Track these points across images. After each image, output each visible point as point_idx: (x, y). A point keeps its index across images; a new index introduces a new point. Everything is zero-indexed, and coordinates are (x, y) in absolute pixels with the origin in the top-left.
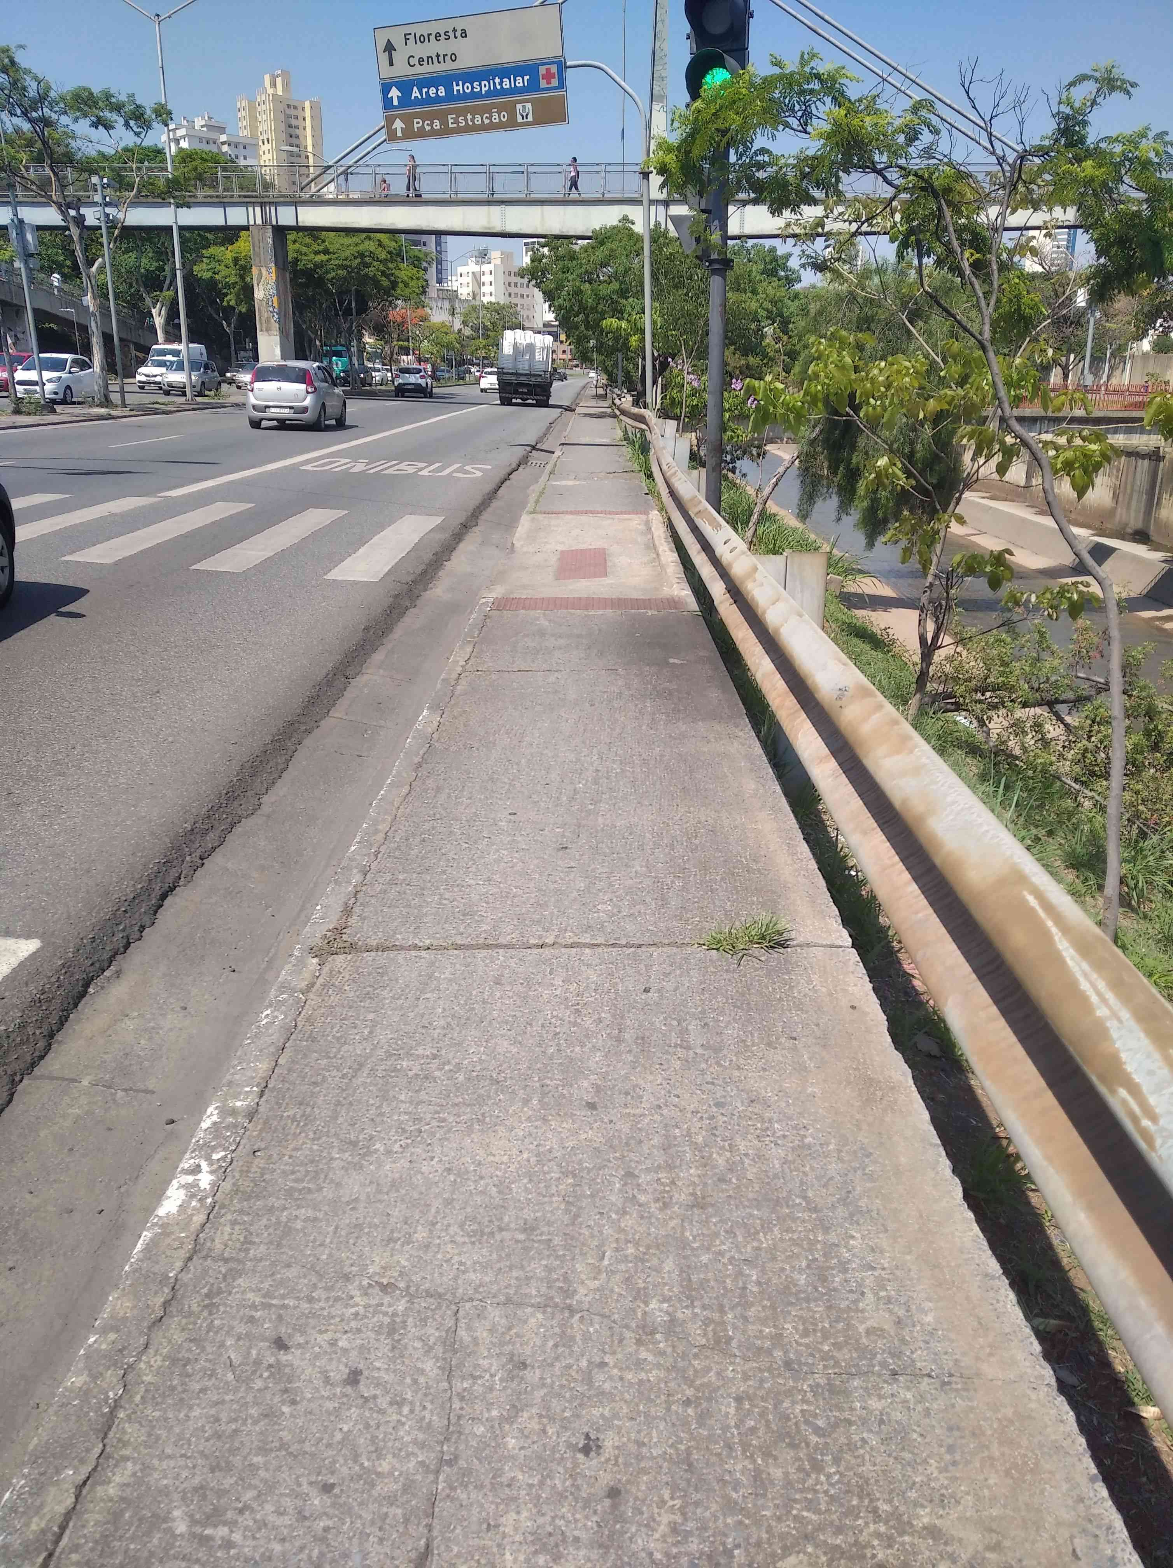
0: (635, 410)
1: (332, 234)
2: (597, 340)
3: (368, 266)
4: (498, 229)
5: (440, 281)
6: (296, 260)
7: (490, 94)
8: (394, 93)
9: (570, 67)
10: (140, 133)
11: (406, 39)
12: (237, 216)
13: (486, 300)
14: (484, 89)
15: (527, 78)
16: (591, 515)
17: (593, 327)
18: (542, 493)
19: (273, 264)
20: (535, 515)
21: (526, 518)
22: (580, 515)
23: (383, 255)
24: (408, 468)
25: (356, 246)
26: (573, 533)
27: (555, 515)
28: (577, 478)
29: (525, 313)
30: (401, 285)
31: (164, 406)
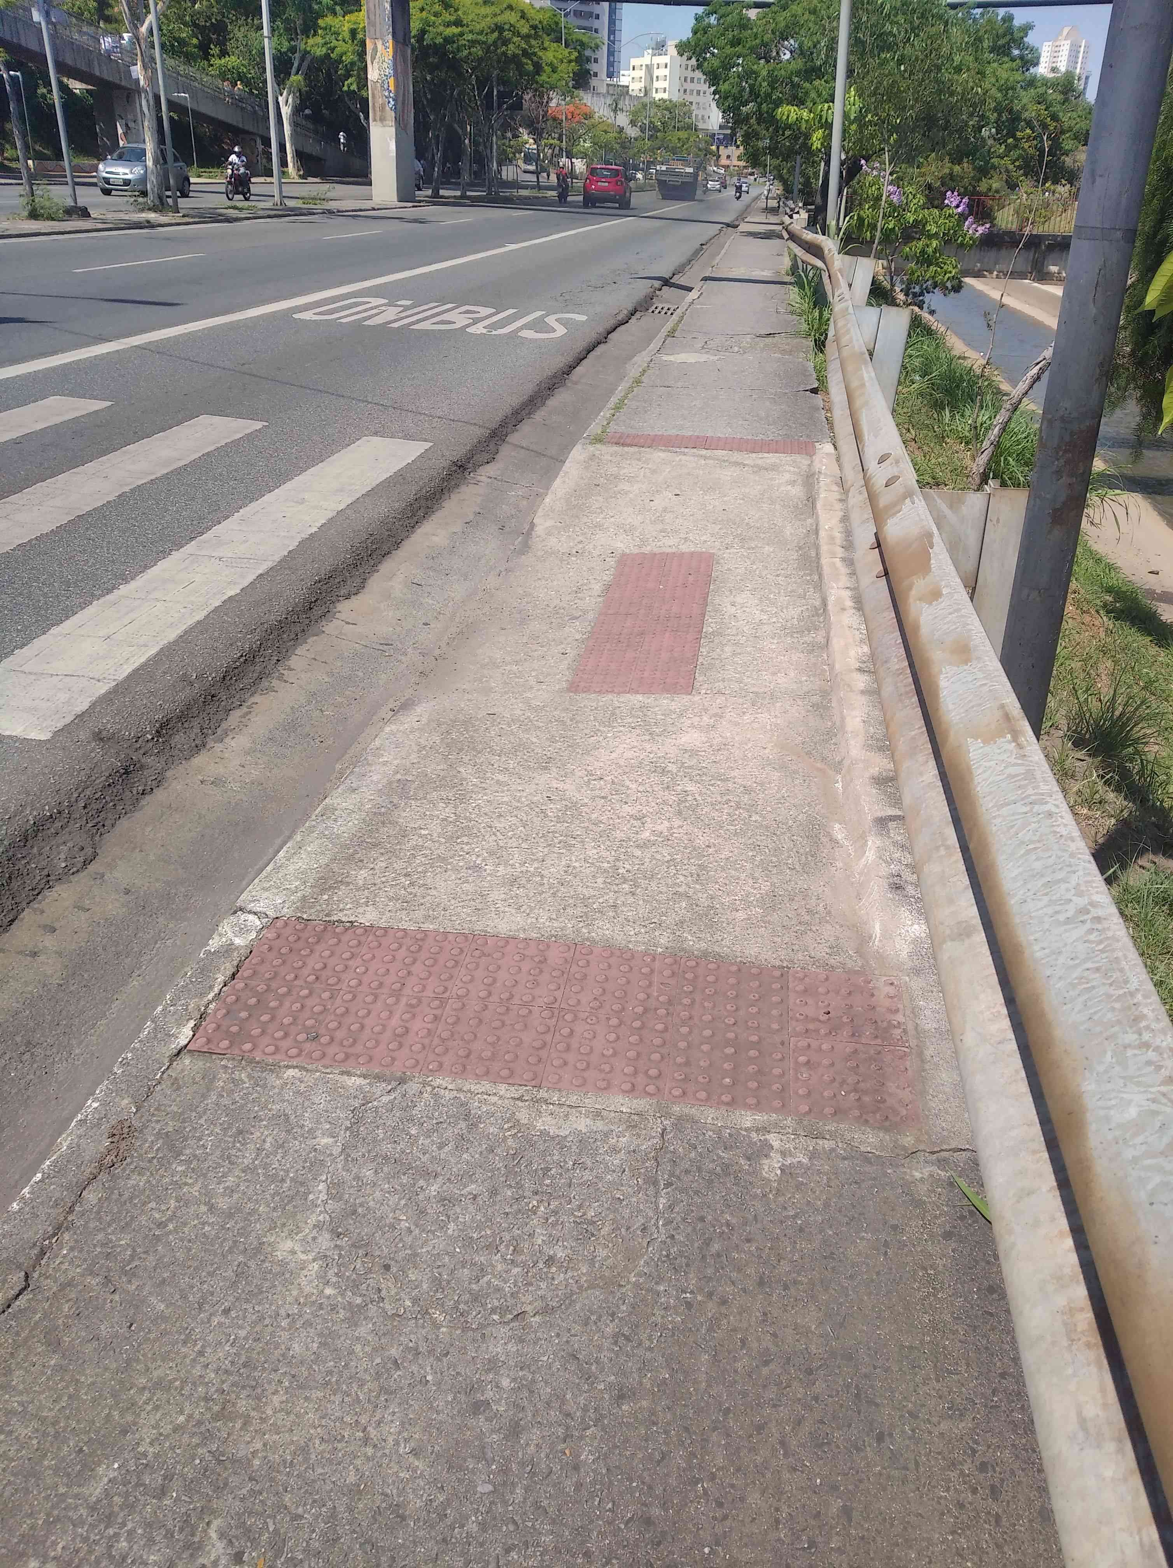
0: (809, 236)
2: (772, 138)
3: (506, 42)
5: (610, 75)
6: (423, 32)
13: (658, 96)
16: (704, 452)
17: (769, 120)
18: (638, 382)
19: (390, 37)
20: (598, 446)
21: (578, 454)
22: (683, 450)
23: (525, 30)
24: (458, 318)
25: (495, 15)
26: (659, 503)
27: (635, 449)
28: (703, 348)
29: (700, 113)
30: (548, 69)
31: (236, 211)
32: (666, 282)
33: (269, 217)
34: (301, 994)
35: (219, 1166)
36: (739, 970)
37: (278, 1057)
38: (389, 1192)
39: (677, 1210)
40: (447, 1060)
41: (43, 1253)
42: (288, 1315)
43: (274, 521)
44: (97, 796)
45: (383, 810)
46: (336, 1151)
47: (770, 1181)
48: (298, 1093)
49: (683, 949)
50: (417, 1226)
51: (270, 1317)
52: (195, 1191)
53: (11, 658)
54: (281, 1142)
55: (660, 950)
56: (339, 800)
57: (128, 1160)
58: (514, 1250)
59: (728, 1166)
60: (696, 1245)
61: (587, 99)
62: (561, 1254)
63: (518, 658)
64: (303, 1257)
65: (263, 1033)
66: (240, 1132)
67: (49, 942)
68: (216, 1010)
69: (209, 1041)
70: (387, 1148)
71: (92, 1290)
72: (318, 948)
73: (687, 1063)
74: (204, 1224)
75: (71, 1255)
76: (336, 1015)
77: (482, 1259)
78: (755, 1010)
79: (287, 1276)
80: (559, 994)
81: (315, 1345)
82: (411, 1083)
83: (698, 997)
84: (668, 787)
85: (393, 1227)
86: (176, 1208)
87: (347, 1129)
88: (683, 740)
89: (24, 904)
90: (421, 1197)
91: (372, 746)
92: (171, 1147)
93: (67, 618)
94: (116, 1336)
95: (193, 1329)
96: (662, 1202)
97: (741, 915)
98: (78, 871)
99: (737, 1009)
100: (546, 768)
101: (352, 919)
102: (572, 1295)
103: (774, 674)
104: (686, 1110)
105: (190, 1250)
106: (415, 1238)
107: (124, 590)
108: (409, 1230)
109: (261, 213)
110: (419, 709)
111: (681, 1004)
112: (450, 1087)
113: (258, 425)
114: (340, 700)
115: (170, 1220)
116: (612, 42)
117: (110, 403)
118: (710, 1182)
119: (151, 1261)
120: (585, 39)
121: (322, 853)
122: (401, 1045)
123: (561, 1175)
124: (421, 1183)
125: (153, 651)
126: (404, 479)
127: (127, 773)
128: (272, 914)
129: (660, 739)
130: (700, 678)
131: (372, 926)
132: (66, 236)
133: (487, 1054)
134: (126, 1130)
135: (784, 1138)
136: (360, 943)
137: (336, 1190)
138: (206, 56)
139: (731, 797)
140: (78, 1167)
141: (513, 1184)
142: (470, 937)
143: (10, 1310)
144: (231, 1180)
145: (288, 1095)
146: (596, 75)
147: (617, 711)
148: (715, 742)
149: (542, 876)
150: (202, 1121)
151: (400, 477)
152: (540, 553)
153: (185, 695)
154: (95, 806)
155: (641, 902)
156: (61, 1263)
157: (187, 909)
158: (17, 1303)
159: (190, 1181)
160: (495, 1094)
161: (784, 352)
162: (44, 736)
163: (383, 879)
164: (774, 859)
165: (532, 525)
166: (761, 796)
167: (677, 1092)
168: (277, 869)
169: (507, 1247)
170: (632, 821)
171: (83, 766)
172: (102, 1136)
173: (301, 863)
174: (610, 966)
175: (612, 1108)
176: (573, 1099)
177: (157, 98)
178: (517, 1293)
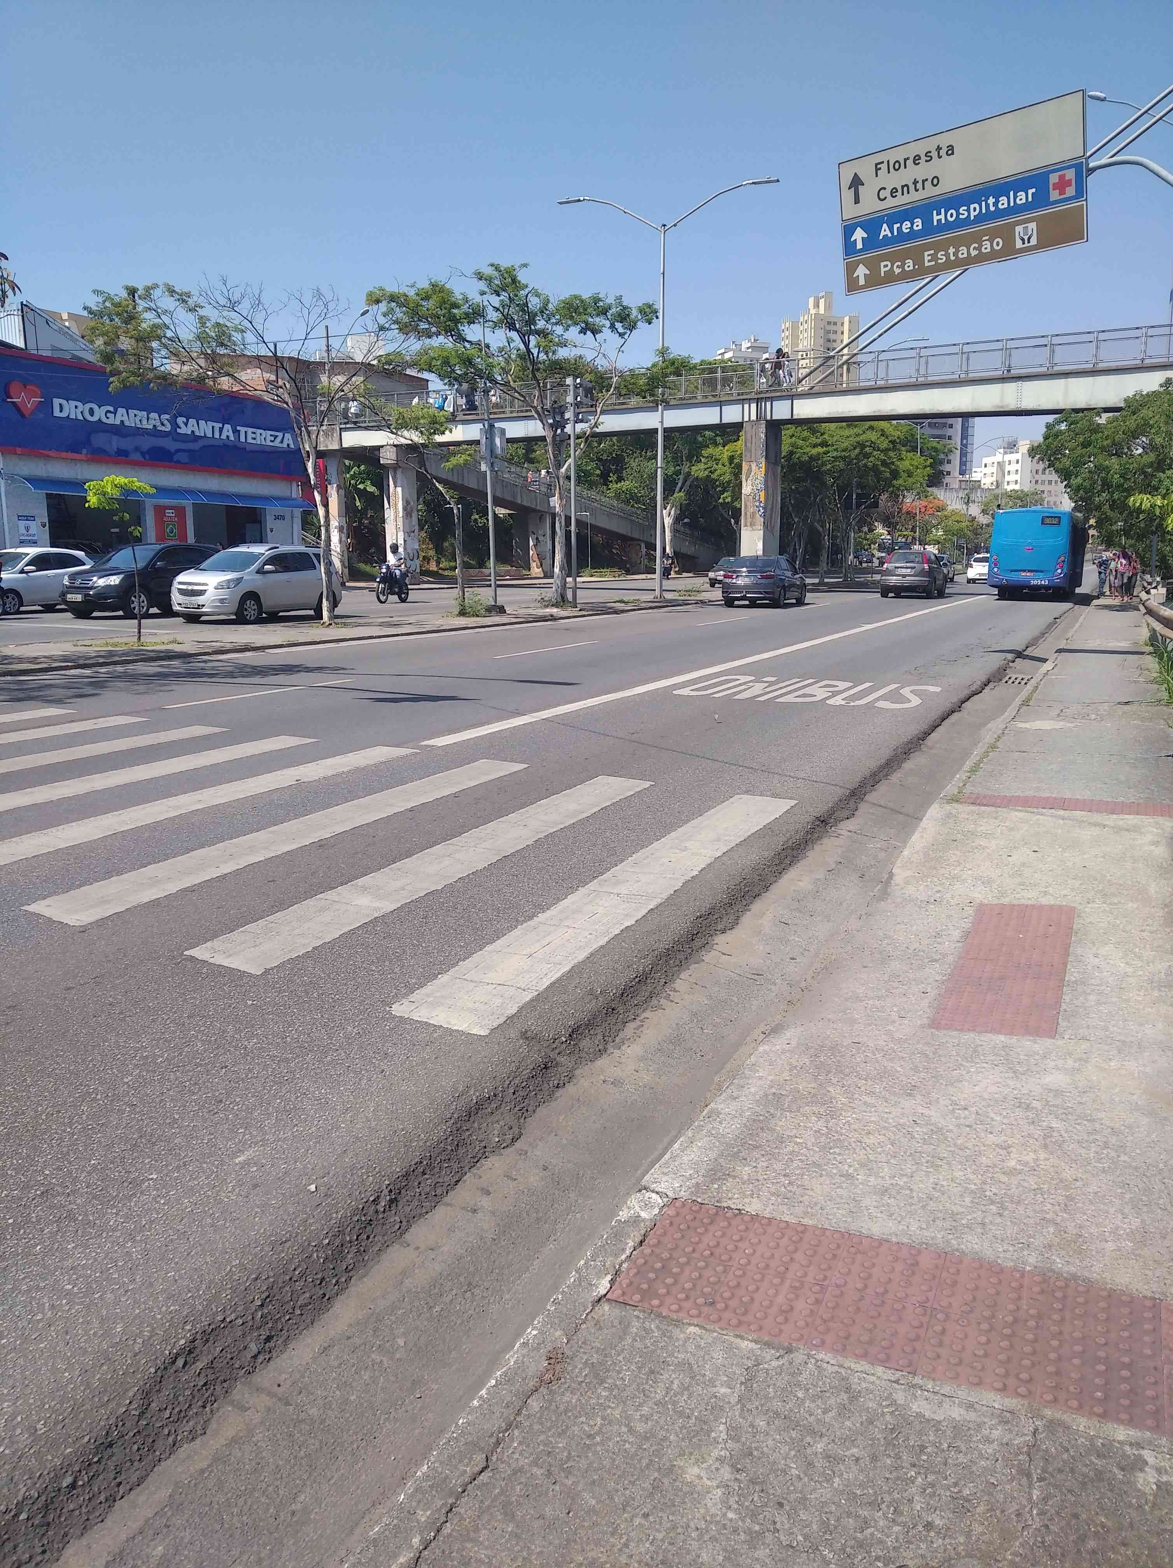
0: (1166, 612)
1: (833, 426)
2: (1126, 521)
3: (867, 456)
4: (1012, 406)
5: (962, 473)
6: (791, 453)
7: (980, 218)
8: (859, 235)
9: (1094, 169)
10: (625, 334)
11: (877, 169)
12: (732, 414)
13: (1009, 488)
14: (973, 214)
15: (1031, 191)
16: (1062, 812)
17: (1120, 506)
18: (993, 747)
19: (764, 459)
20: (955, 805)
21: (935, 811)
22: (1040, 810)
23: (884, 445)
24: (819, 692)
25: (858, 435)
26: (1017, 858)
27: (993, 809)
28: (1059, 715)
29: (1052, 499)
30: (904, 475)
31: (623, 605)
32: (1019, 655)
33: (651, 608)
34: (699, 1265)
35: (635, 1396)
36: (1110, 1296)
37: (681, 1315)
38: (780, 1442)
39: (1050, 1503)
40: (829, 1339)
41: (498, 1443)
42: (697, 1529)
43: (662, 865)
44: (523, 1085)
45: (761, 1118)
46: (734, 1399)
47: (1145, 1494)
48: (698, 1347)
49: (1052, 1271)
50: (806, 1475)
51: (682, 1527)
52: (617, 1413)
53: (457, 968)
54: (686, 1385)
55: (1028, 1268)
56: (722, 1106)
57: (563, 1380)
58: (895, 1511)
59: (1101, 1472)
60: (1071, 1538)
61: (939, 493)
62: (938, 1522)
63: (880, 994)
64: (709, 1483)
65: (668, 1293)
66: (652, 1372)
67: (485, 1202)
68: (628, 1269)
69: (624, 1294)
70: (777, 1404)
71: (537, 1479)
72: (712, 1228)
73: (1058, 1373)
74: (625, 1441)
75: (520, 1448)
76: (729, 1287)
77: (866, 1513)
78: (1126, 1334)
79: (696, 1496)
80: (931, 1295)
81: (721, 1558)
82: (796, 1354)
83: (1068, 1315)
84: (1033, 1122)
85: (784, 1472)
86: (601, 1424)
87: (742, 1383)
88: (1048, 1080)
89: (466, 1169)
90: (809, 1451)
91: (748, 1062)
92: (596, 1376)
93: (498, 938)
94: (558, 1518)
95: (618, 1525)
96: (1036, 1494)
97: (1110, 1246)
98: (507, 1146)
99: (1108, 1331)
100: (910, 1095)
101: (740, 1207)
102: (950, 1559)
103: (1141, 1025)
104: (1058, 1415)
105: (614, 1460)
106: (804, 1485)
107: (542, 917)
108: (799, 1478)
109: (644, 605)
110: (789, 1034)
111: (1050, 1319)
112: (832, 1362)
113: (647, 784)
114: (718, 1020)
115: (597, 1433)
116: (964, 446)
117: (527, 766)
118: (1084, 1484)
119: (583, 1463)
120: (939, 446)
121: (711, 1149)
122: (786, 1320)
123: (937, 1453)
124: (808, 1439)
125: (567, 968)
126: (772, 831)
127: (546, 1068)
128: (671, 1194)
129: (1024, 1078)
130: (1063, 1024)
131: (757, 1215)
132: (487, 629)
133: (865, 1338)
134: (560, 1356)
135: (1159, 1456)
136: (747, 1228)
137: (734, 1433)
138: (606, 483)
139: (1098, 1137)
140: (524, 1379)
141: (892, 1454)
142: (847, 1235)
143: (476, 1482)
144: (645, 1410)
145: (691, 1347)
146: (949, 473)
147: (980, 1049)
148: (1080, 1085)
149: (911, 1190)
150: (621, 1358)
151: (768, 830)
152: (899, 900)
153: (592, 1006)
154: (522, 1093)
155: (1009, 1223)
156: (513, 1453)
157: (592, 1189)
158: (481, 1477)
159: (613, 1405)
160: (873, 1374)
161: (1143, 719)
162: (484, 1032)
163: (765, 1177)
164: (1144, 1198)
165: (891, 875)
166: (1130, 1138)
167: (1049, 1397)
168: (673, 1158)
169: (888, 1507)
170: (997, 1149)
171: (514, 1059)
172: (541, 1357)
173: (693, 1154)
174: (979, 1277)
175: (984, 1403)
176: (946, 1390)
177: (568, 519)
178: (899, 1548)
